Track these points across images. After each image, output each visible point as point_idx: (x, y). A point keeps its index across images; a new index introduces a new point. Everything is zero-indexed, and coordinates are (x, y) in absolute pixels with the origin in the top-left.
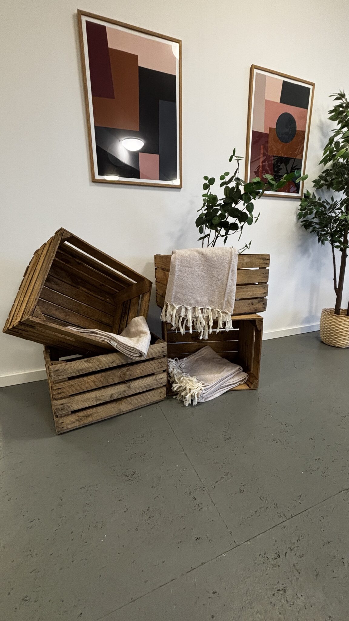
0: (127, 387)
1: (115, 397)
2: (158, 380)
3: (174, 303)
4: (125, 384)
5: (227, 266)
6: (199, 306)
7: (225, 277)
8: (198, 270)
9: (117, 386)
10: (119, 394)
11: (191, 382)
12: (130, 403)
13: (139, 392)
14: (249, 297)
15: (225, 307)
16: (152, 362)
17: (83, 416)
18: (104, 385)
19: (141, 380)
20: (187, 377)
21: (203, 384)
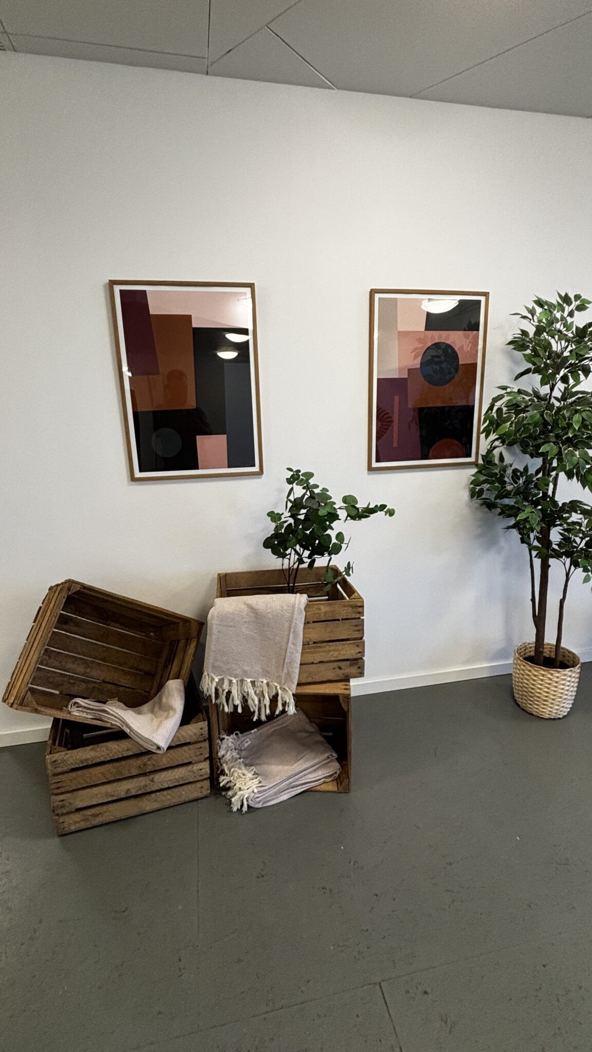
0: (150, 780)
1: (133, 793)
2: (196, 772)
3: (213, 673)
4: (147, 777)
5: (287, 625)
6: (248, 678)
7: (285, 640)
8: (244, 629)
9: (135, 779)
10: (138, 788)
11: (244, 777)
12: (156, 801)
13: (167, 786)
14: (332, 659)
15: (285, 682)
16: (185, 748)
17: (90, 815)
18: (117, 778)
19: (170, 772)
20: (240, 769)
21: (260, 782)
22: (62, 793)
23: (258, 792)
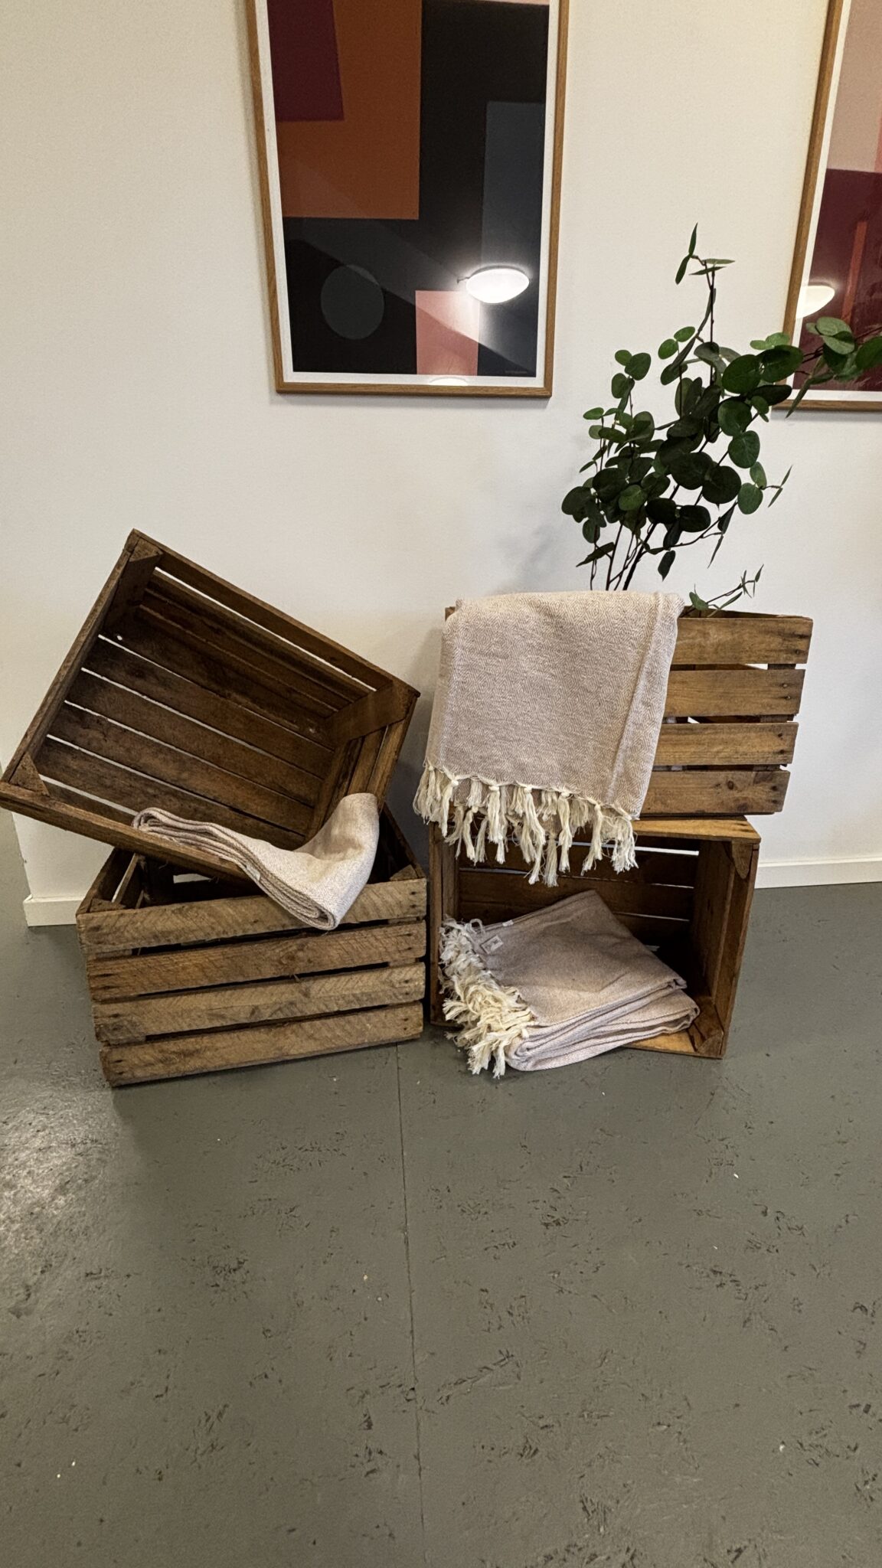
0: (301, 992)
1: (266, 1015)
2: (397, 985)
3: (447, 766)
4: (295, 984)
5: (632, 655)
6: (527, 783)
7: (624, 693)
8: (527, 665)
9: (271, 987)
10: (278, 1007)
11: (498, 1005)
12: (311, 1037)
13: (336, 1009)
14: (716, 762)
15: (617, 792)
16: (377, 932)
17: (174, 1052)
18: (232, 981)
19: (344, 979)
20: (489, 988)
21: (533, 1018)
22: (116, 1000)
23: (531, 1037)
